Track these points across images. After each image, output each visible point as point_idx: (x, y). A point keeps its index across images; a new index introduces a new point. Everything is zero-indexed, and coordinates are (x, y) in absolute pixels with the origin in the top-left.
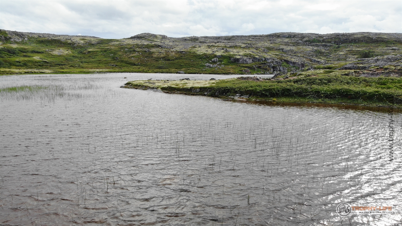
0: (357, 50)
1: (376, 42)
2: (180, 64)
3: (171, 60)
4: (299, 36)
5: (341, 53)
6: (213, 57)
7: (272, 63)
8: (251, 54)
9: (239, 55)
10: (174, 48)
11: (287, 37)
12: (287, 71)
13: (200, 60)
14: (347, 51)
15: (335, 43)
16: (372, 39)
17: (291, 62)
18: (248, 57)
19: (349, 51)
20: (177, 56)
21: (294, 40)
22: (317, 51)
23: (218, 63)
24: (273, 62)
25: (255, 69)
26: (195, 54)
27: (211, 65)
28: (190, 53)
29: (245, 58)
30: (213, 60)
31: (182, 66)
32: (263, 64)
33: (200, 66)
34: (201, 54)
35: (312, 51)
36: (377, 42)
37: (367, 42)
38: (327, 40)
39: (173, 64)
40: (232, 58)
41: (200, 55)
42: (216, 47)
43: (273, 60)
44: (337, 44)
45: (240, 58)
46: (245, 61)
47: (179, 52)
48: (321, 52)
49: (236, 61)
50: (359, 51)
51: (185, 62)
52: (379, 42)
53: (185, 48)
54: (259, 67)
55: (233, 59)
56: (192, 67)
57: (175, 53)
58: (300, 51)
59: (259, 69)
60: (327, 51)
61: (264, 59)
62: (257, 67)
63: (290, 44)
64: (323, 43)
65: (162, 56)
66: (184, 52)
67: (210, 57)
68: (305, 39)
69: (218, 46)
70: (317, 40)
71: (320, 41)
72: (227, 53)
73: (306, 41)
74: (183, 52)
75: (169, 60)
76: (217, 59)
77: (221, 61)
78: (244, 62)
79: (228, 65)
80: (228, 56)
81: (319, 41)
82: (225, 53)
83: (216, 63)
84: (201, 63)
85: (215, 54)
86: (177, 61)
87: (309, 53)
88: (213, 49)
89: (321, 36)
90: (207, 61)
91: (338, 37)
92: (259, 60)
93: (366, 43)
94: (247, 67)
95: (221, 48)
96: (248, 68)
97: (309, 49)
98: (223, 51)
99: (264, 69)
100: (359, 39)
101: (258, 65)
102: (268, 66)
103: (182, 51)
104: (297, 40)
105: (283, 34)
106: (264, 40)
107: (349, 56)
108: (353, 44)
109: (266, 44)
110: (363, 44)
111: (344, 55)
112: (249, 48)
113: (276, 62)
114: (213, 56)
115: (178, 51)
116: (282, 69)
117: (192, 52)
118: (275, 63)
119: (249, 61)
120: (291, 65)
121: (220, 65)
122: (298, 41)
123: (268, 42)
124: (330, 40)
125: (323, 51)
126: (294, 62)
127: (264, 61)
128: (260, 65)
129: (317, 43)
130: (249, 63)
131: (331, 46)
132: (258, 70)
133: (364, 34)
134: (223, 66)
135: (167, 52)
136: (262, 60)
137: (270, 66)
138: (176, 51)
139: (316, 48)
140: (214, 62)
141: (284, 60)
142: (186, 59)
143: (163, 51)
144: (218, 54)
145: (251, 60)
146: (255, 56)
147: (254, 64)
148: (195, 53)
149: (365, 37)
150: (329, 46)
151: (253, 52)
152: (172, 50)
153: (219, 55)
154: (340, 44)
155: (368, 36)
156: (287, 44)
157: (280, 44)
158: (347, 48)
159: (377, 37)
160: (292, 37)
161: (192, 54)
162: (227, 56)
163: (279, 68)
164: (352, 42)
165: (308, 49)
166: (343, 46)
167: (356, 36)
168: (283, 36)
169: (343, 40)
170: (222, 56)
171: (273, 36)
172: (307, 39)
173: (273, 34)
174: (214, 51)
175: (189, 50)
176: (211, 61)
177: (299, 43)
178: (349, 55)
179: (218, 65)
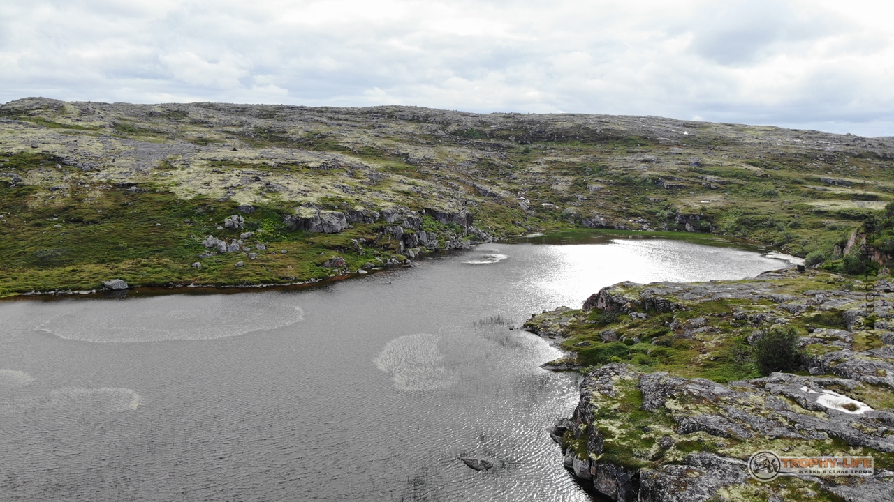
0: (568, 160)
1: (603, 139)
2: (115, 240)
3: (88, 223)
4: (438, 119)
5: (537, 169)
6: (228, 211)
7: (399, 227)
8: (341, 201)
9: (309, 205)
10: (105, 168)
11: (410, 120)
12: (437, 241)
13: (187, 220)
14: (547, 163)
15: (516, 141)
16: (594, 132)
17: (444, 215)
18: (334, 212)
19: (551, 162)
20: (109, 204)
21: (427, 130)
22: (483, 162)
23: (245, 235)
24: (400, 222)
25: (357, 250)
26: (167, 198)
27: (223, 244)
28: (154, 191)
29: (326, 214)
30: (227, 221)
31: (123, 249)
32: (376, 230)
33: (186, 247)
34: (189, 198)
35: (473, 162)
36: (606, 141)
37: (585, 141)
38: (499, 132)
39: (91, 241)
40: (290, 217)
41: (184, 203)
42: (236, 165)
43: (400, 216)
44: (522, 144)
45: (312, 219)
46: (329, 224)
47: (118, 186)
48: (492, 164)
49: (301, 225)
50: (574, 163)
51: (135, 234)
52: (610, 141)
53: (138, 171)
54: (369, 243)
55: (291, 220)
56: (157, 251)
57: (104, 190)
58: (446, 162)
59: (370, 250)
60: (504, 163)
61: (378, 215)
62: (362, 244)
63: (421, 140)
64: (493, 141)
65: (59, 203)
66: (133, 185)
67: (219, 209)
68: (452, 128)
69: (242, 165)
70: (478, 131)
71: (485, 134)
72: (270, 196)
73: (454, 133)
74: (129, 185)
75: (79, 221)
76: (242, 219)
77: (253, 227)
78: (325, 228)
79: (276, 240)
80: (275, 211)
81: (483, 135)
82: (264, 196)
83: (239, 233)
84: (188, 238)
85: (234, 198)
86: (105, 227)
87: (468, 169)
88: (226, 175)
89: (485, 122)
90: (210, 224)
91: (522, 127)
92: (365, 219)
93: (582, 142)
94: (337, 246)
95: (250, 170)
96: (340, 249)
97: (465, 154)
98: (256, 186)
99: (381, 246)
100: (566, 133)
101: (365, 236)
102: (392, 235)
103: (128, 181)
104: (433, 128)
105: (399, 109)
106: (358, 124)
107: (555, 177)
108: (555, 145)
109: (366, 138)
110: (577, 145)
111: (543, 173)
112: (331, 170)
113: (409, 219)
114: (227, 208)
115: (115, 181)
116: (425, 240)
117: (161, 189)
118: (406, 224)
119: (339, 225)
120: (444, 221)
121: (251, 240)
122: (436, 131)
123: (368, 131)
124: (505, 133)
125: (496, 161)
126: (449, 215)
127: (379, 221)
128: (371, 237)
129: (480, 141)
130: (339, 229)
131: (509, 148)
132: (367, 253)
133: (575, 119)
134: (261, 246)
135: (77, 187)
136: (373, 216)
137: (396, 234)
138: (109, 182)
139: (479, 154)
140: (232, 232)
141: (426, 209)
142: (137, 217)
143: (67, 181)
144: (245, 199)
145: (344, 220)
146: (354, 205)
147: (353, 233)
148: (168, 192)
149: (579, 127)
150: (504, 148)
151: (345, 189)
152: (95, 179)
153: (248, 207)
154: (528, 142)
155: (586, 126)
156: (412, 140)
157: (396, 137)
158: (545, 155)
159: (604, 127)
160: (422, 119)
161: (158, 197)
162: (273, 208)
163: (419, 237)
164: (553, 140)
165: (464, 157)
166: (535, 148)
167: (559, 125)
168: (401, 115)
169: (533, 133)
170: (256, 208)
171: (376, 113)
172: (457, 128)
173: (376, 108)
174: (229, 184)
175: (150, 180)
176: (220, 228)
177: (438, 137)
178: (555, 174)
179: (245, 239)
